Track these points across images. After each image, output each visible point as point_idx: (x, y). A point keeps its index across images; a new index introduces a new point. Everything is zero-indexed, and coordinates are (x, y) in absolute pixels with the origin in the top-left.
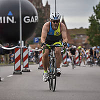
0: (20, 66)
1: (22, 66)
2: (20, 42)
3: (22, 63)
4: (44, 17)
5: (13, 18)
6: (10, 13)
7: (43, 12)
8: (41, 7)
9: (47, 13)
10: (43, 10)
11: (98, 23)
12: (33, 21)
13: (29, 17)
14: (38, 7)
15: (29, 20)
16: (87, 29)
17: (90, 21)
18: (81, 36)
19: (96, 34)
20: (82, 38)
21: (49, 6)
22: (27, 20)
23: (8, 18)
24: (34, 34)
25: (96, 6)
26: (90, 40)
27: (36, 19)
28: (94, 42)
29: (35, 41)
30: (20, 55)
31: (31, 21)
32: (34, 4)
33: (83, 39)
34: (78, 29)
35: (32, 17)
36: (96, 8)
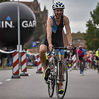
0: (18, 70)
1: (20, 70)
2: (18, 46)
3: (20, 67)
4: (42, 22)
5: (11, 22)
6: (9, 18)
7: (41, 17)
8: (38, 11)
9: (44, 18)
10: (41, 15)
11: (95, 28)
12: (32, 26)
13: (27, 22)
14: (36, 12)
15: (27, 24)
16: (84, 34)
17: (87, 25)
18: (79, 40)
19: (93, 38)
20: (79, 42)
21: (47, 10)
22: (26, 25)
23: (6, 22)
24: (32, 38)
25: (94, 11)
26: (87, 44)
27: (34, 24)
28: (91, 46)
29: (33, 45)
30: (18, 59)
31: (30, 26)
32: (32, 9)
33: (81, 44)
34: (75, 34)
35: (30, 22)
36: (93, 13)
